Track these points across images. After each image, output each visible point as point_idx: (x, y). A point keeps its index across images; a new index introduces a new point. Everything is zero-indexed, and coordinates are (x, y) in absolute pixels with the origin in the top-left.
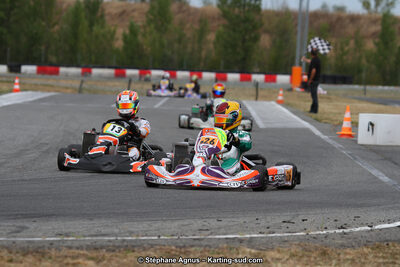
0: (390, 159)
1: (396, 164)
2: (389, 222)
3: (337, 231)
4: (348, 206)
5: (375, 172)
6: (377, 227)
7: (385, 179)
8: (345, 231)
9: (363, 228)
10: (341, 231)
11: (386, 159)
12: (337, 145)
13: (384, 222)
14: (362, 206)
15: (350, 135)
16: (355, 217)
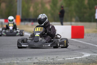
2: (70, 57)
3: (51, 60)
4: (52, 55)
6: (66, 59)
9: (61, 59)
10: (52, 60)
13: (68, 58)
14: (58, 54)
16: (56, 57)
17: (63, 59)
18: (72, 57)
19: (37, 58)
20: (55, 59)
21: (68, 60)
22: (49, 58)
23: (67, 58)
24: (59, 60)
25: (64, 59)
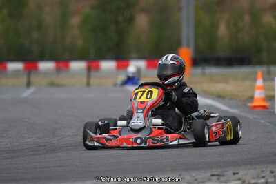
12: (250, 116)
15: (264, 107)
19: (237, 173)
22: (272, 172)
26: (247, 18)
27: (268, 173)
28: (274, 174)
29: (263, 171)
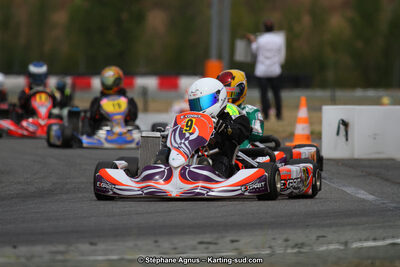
0: (377, 175)
1: (387, 180)
2: (375, 239)
3: (289, 251)
5: (349, 190)
6: (355, 245)
7: (371, 197)
8: (302, 250)
9: (332, 247)
11: (370, 174)
13: (366, 240)
14: (330, 226)
16: (319, 237)
17: (342, 247)
18: (384, 239)
19: (237, 241)
20: (309, 245)
21: (361, 248)
22: (286, 240)
23: (360, 240)
24: (323, 248)
25: (346, 244)
26: (306, 20)
27: (280, 242)
28: (288, 243)
29: (274, 239)
